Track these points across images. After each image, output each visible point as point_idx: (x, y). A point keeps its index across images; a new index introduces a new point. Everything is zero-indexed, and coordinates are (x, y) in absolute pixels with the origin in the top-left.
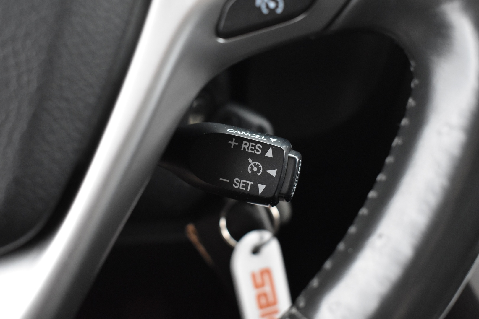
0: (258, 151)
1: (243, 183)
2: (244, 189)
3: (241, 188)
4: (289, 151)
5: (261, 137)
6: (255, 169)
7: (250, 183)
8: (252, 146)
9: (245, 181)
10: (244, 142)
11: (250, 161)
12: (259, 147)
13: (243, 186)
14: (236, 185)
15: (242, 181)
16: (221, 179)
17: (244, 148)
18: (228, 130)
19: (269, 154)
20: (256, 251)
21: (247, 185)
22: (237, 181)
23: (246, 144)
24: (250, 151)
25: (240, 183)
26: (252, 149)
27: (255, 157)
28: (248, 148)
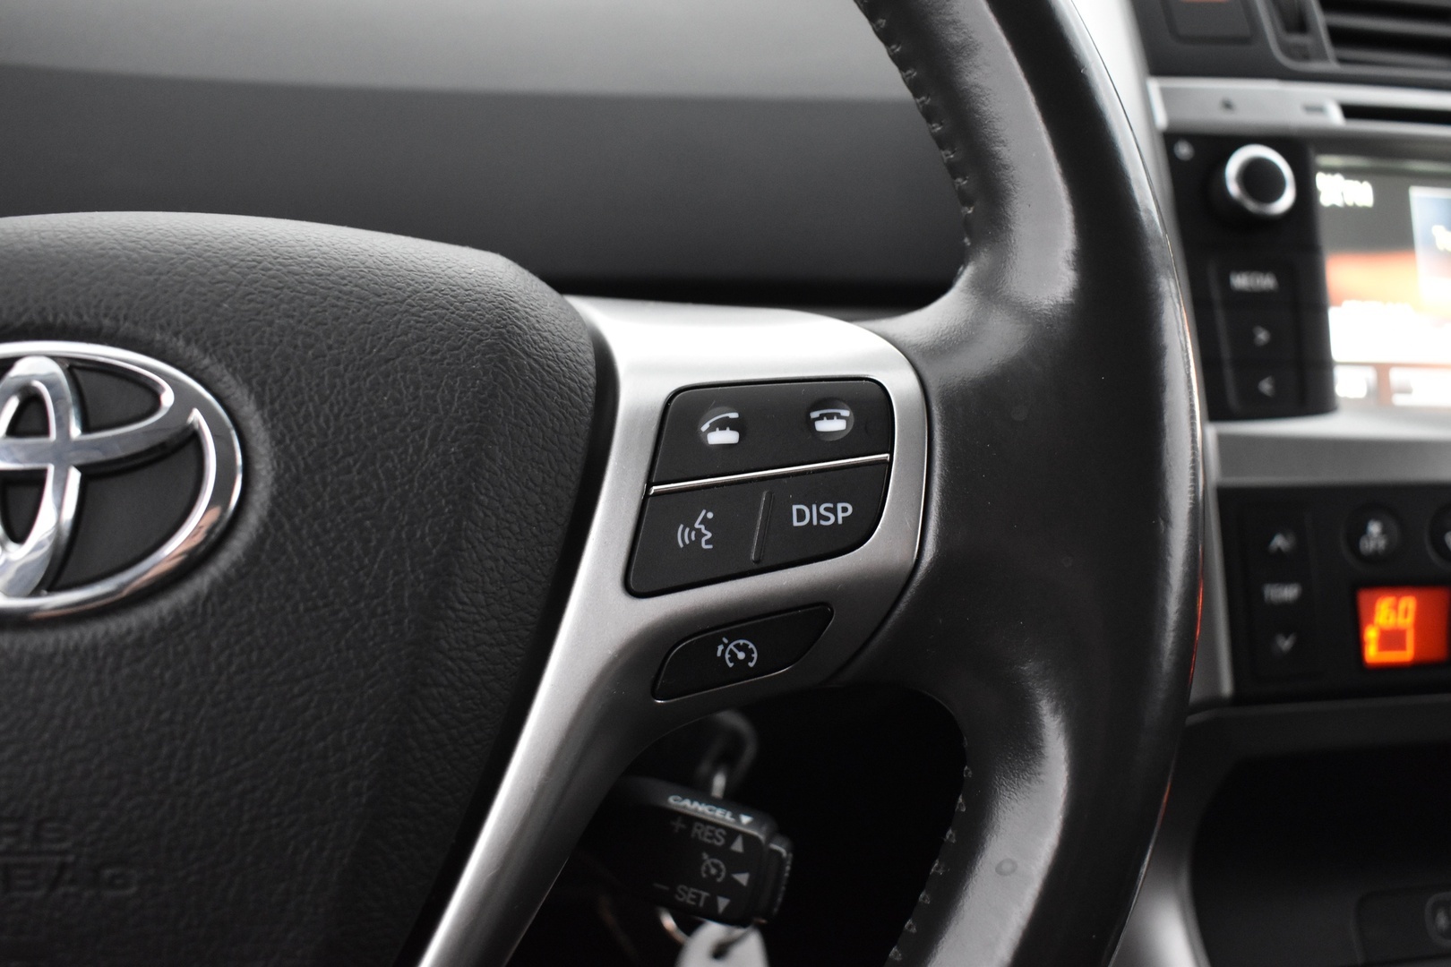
0: (719, 840)
1: (694, 893)
2: (693, 903)
3: (689, 902)
4: (770, 839)
5: (725, 815)
6: (713, 871)
7: (705, 894)
8: (711, 831)
9: (695, 891)
10: (697, 824)
11: (705, 856)
12: (721, 834)
13: (692, 899)
14: (681, 896)
15: (692, 890)
16: (657, 885)
17: (697, 835)
18: (671, 800)
19: (738, 846)
20: (720, 952)
21: (699, 896)
22: (682, 890)
23: (699, 828)
24: (706, 840)
25: (686, 893)
26: (709, 837)
27: (714, 851)
28: (703, 834)
